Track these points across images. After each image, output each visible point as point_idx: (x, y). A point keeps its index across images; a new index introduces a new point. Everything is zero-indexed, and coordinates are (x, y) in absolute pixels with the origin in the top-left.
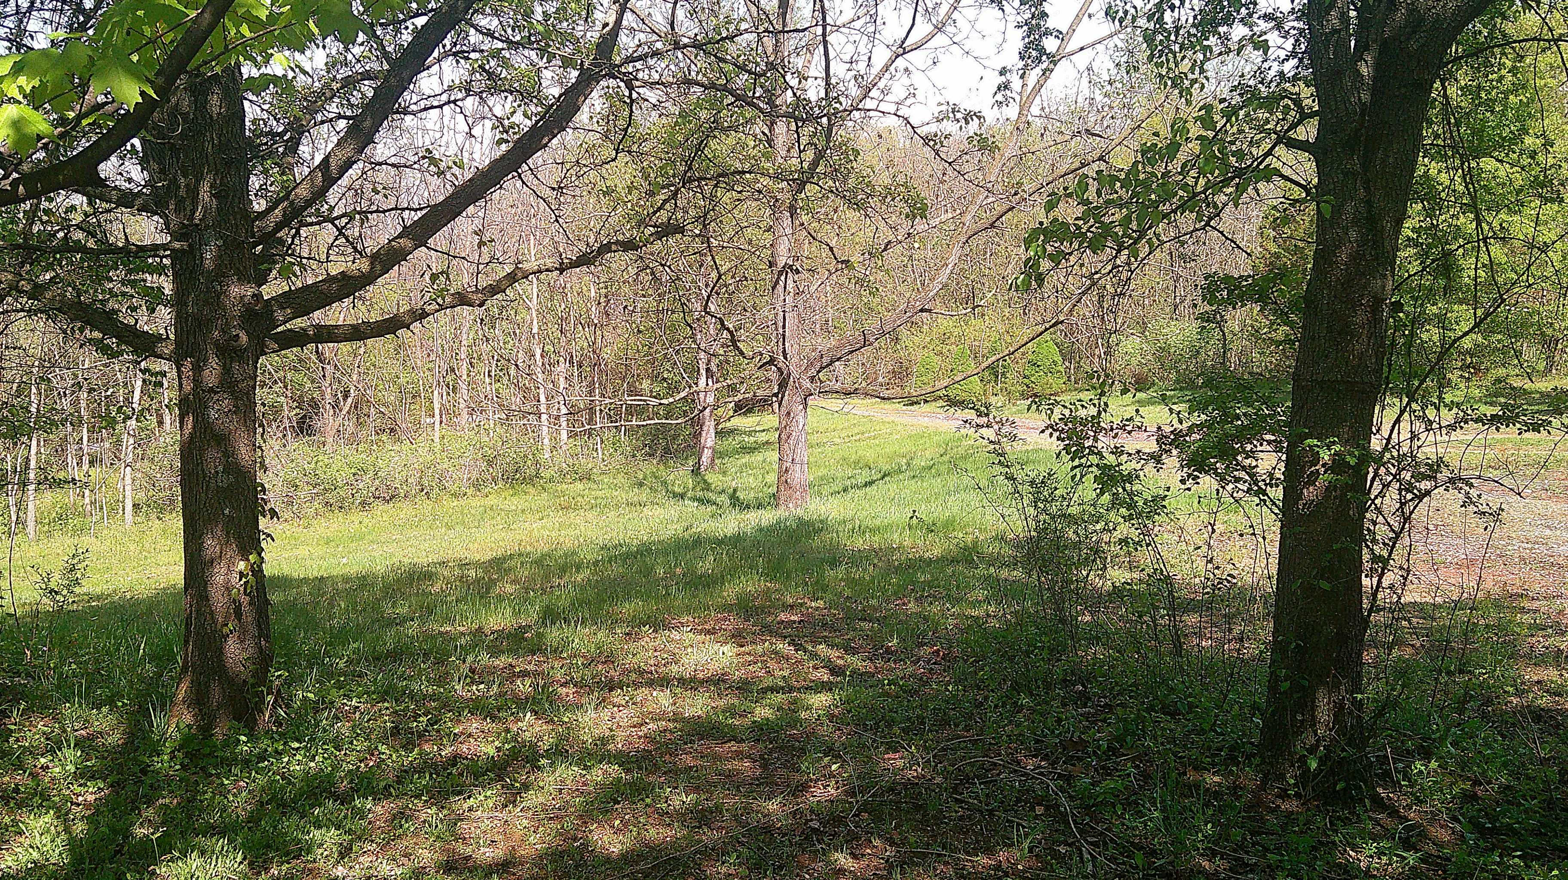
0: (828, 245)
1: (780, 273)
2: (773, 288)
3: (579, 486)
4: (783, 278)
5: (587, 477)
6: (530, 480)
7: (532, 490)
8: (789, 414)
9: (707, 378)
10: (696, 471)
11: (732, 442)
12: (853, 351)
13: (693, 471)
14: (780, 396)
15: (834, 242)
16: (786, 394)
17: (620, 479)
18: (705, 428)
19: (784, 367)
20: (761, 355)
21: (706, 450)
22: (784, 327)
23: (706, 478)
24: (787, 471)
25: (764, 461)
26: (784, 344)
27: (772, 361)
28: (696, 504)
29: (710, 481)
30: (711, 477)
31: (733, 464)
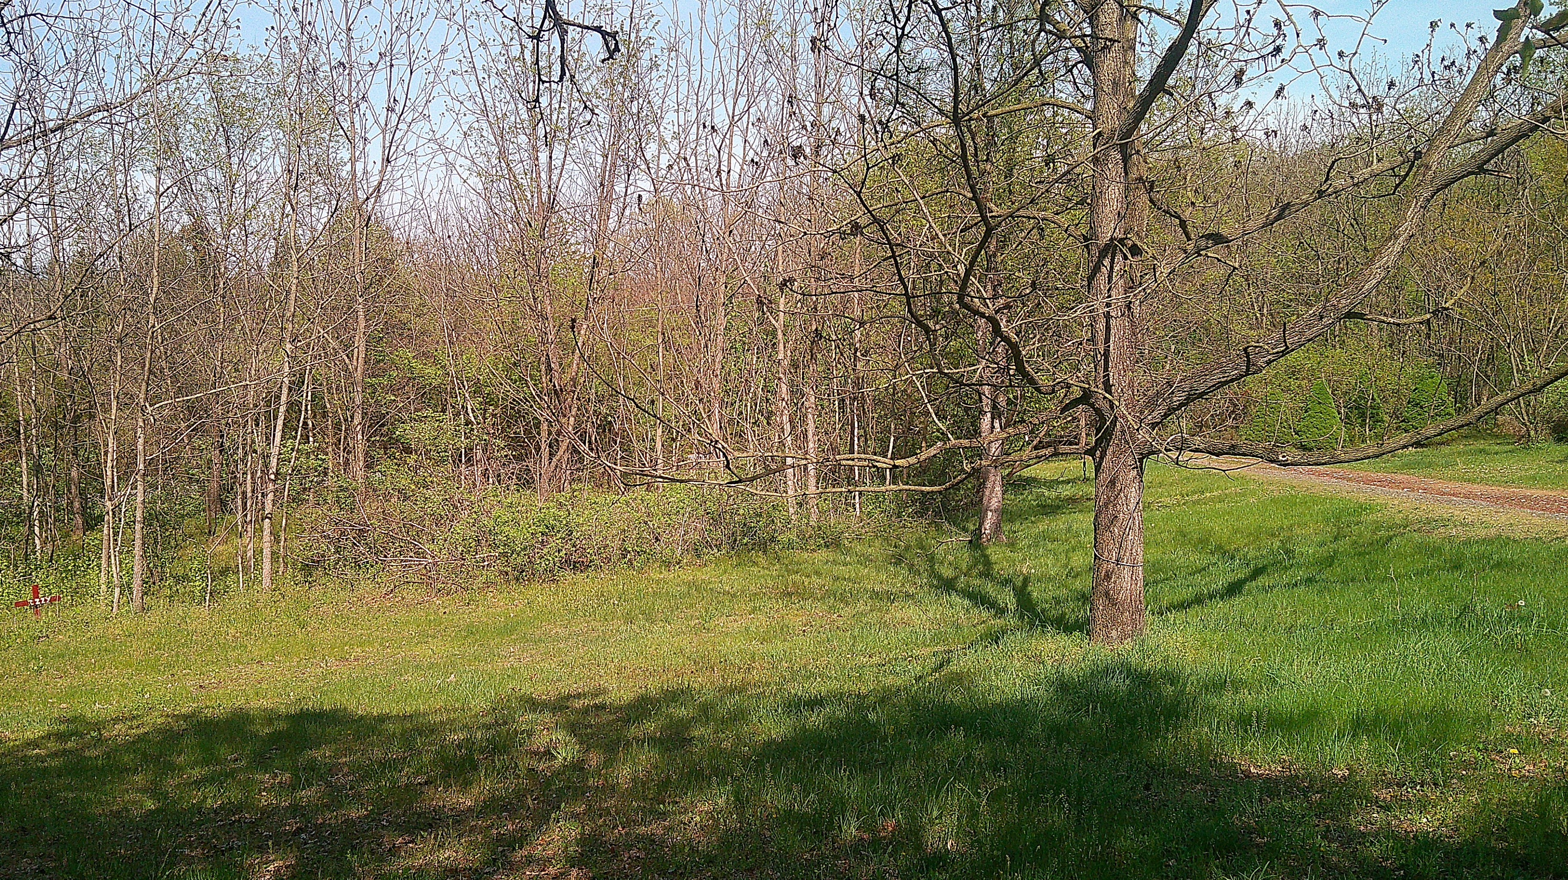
0: (1178, 217)
1: (1103, 253)
2: (1091, 278)
3: (822, 555)
4: (1106, 262)
5: (834, 543)
6: (763, 546)
7: (762, 559)
8: (1113, 483)
9: (993, 418)
10: (976, 543)
11: (1029, 497)
12: (1226, 383)
13: (970, 542)
14: (1098, 453)
15: (1187, 213)
16: (1109, 451)
17: (876, 550)
18: (989, 485)
19: (1105, 406)
20: (1068, 386)
21: (990, 514)
22: (1107, 340)
23: (988, 552)
24: (1108, 576)
25: (1069, 530)
26: (1106, 369)
27: (1086, 397)
28: (966, 602)
29: (993, 558)
30: (995, 553)
31: (1026, 531)
